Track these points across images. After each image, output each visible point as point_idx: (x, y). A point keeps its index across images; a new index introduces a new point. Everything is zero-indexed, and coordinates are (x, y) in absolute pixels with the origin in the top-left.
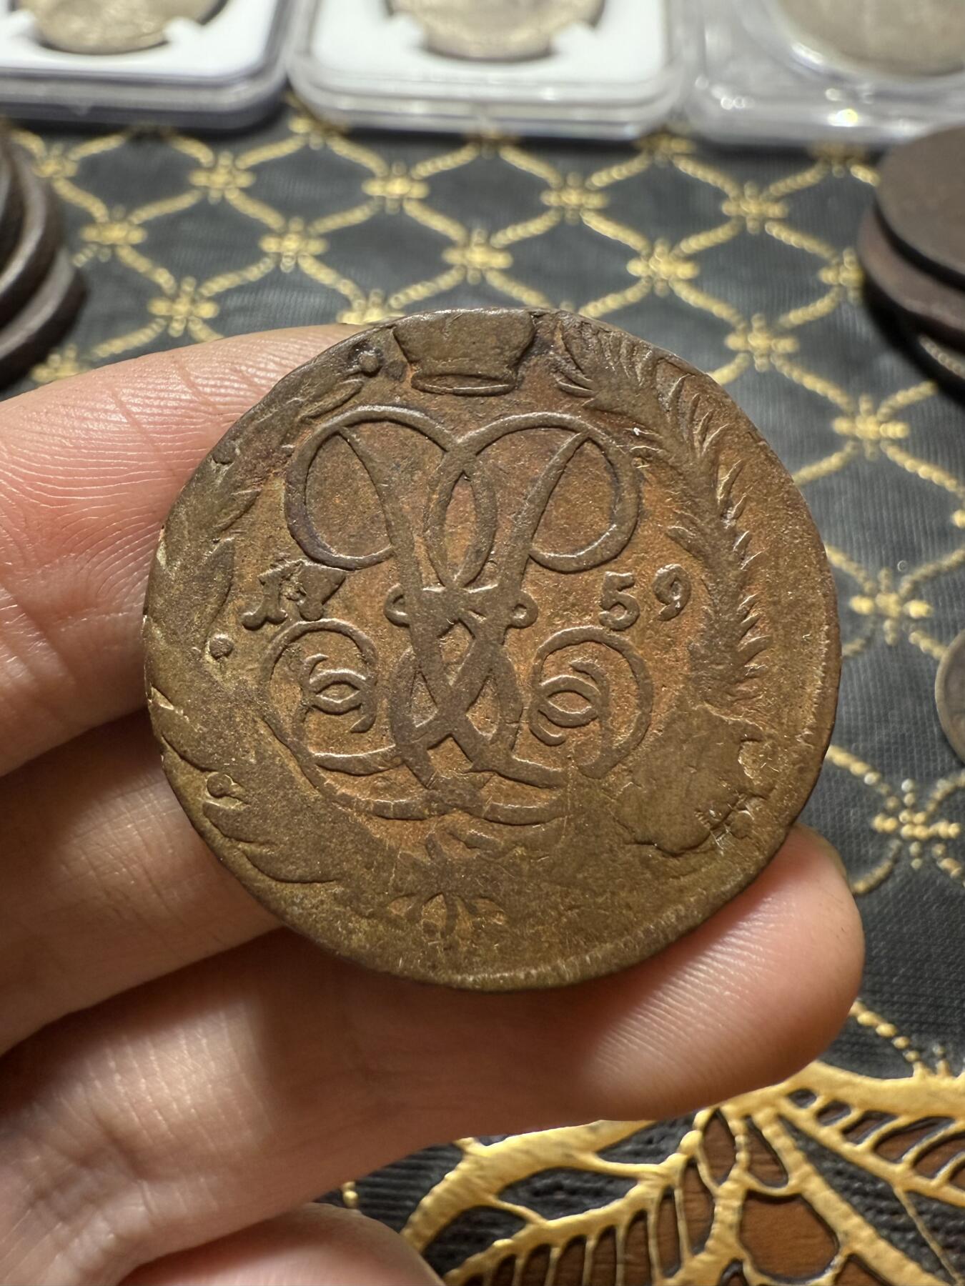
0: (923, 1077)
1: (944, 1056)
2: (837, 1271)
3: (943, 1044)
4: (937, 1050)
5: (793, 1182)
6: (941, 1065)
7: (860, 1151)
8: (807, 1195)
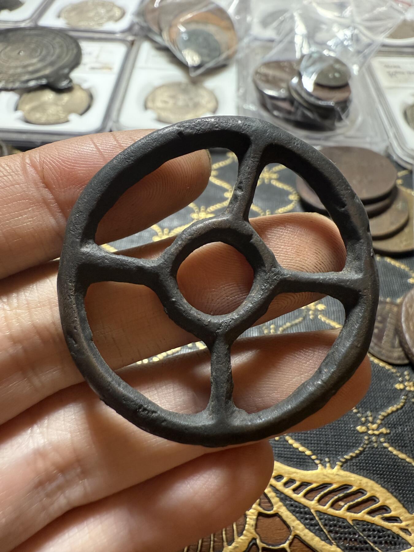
0: (322, 469)
1: (329, 462)
2: (291, 541)
3: (329, 458)
4: (327, 460)
5: (275, 509)
6: (328, 465)
7: (299, 497)
8: (280, 513)
